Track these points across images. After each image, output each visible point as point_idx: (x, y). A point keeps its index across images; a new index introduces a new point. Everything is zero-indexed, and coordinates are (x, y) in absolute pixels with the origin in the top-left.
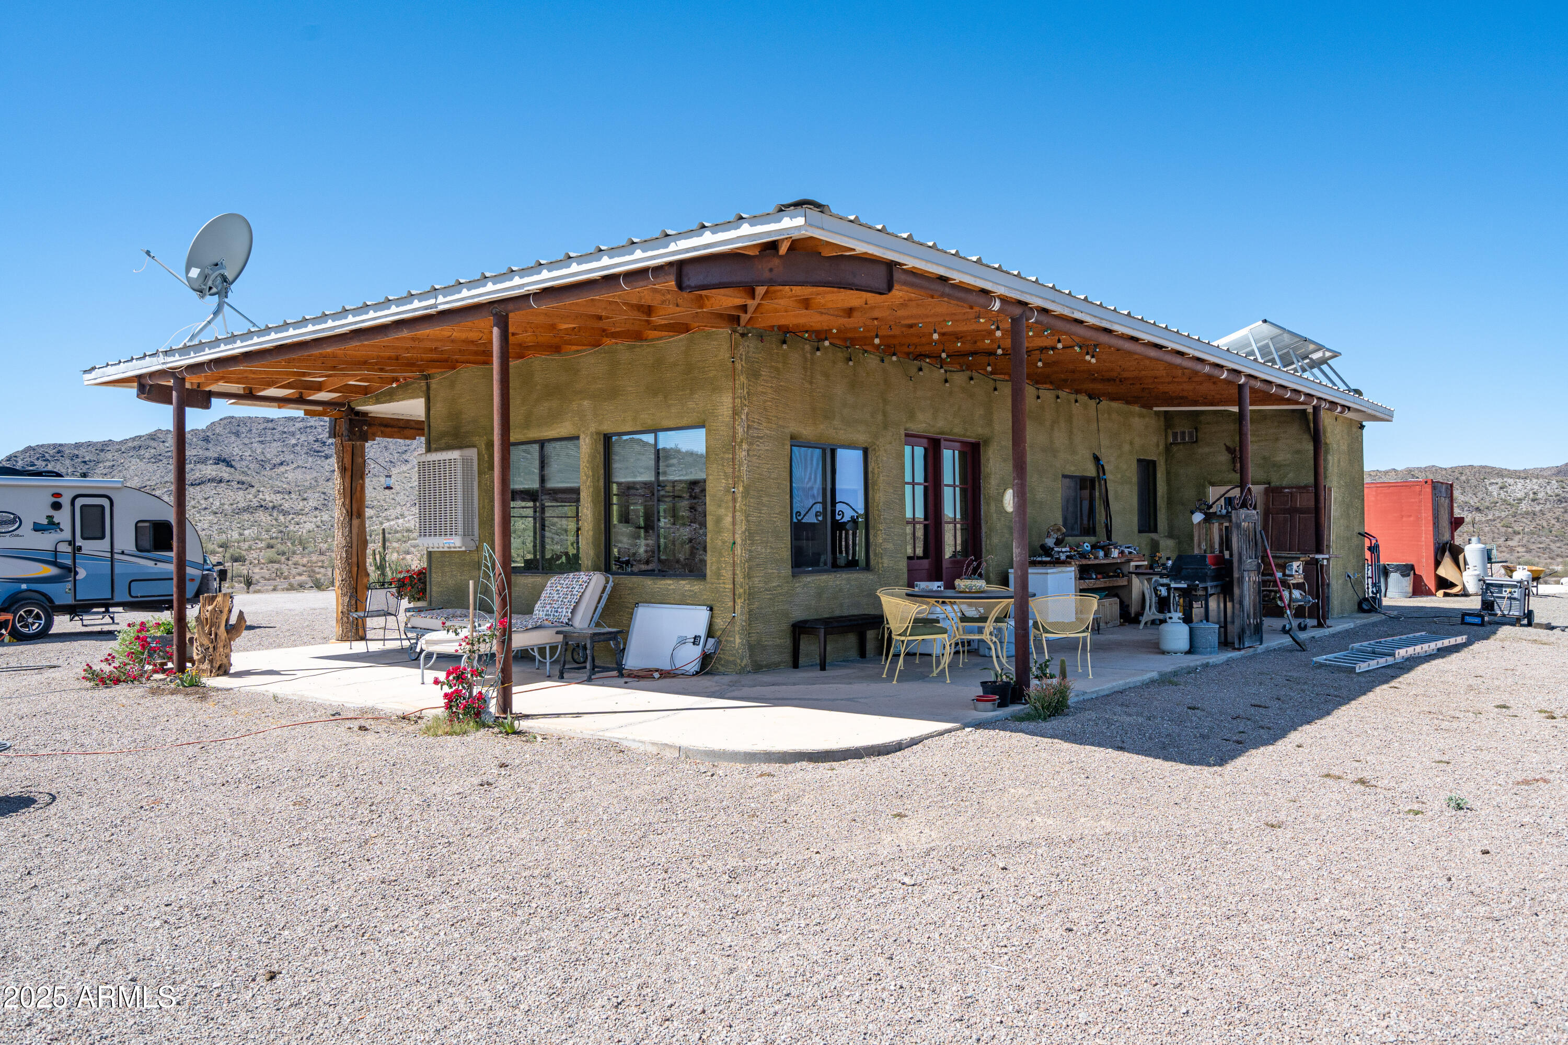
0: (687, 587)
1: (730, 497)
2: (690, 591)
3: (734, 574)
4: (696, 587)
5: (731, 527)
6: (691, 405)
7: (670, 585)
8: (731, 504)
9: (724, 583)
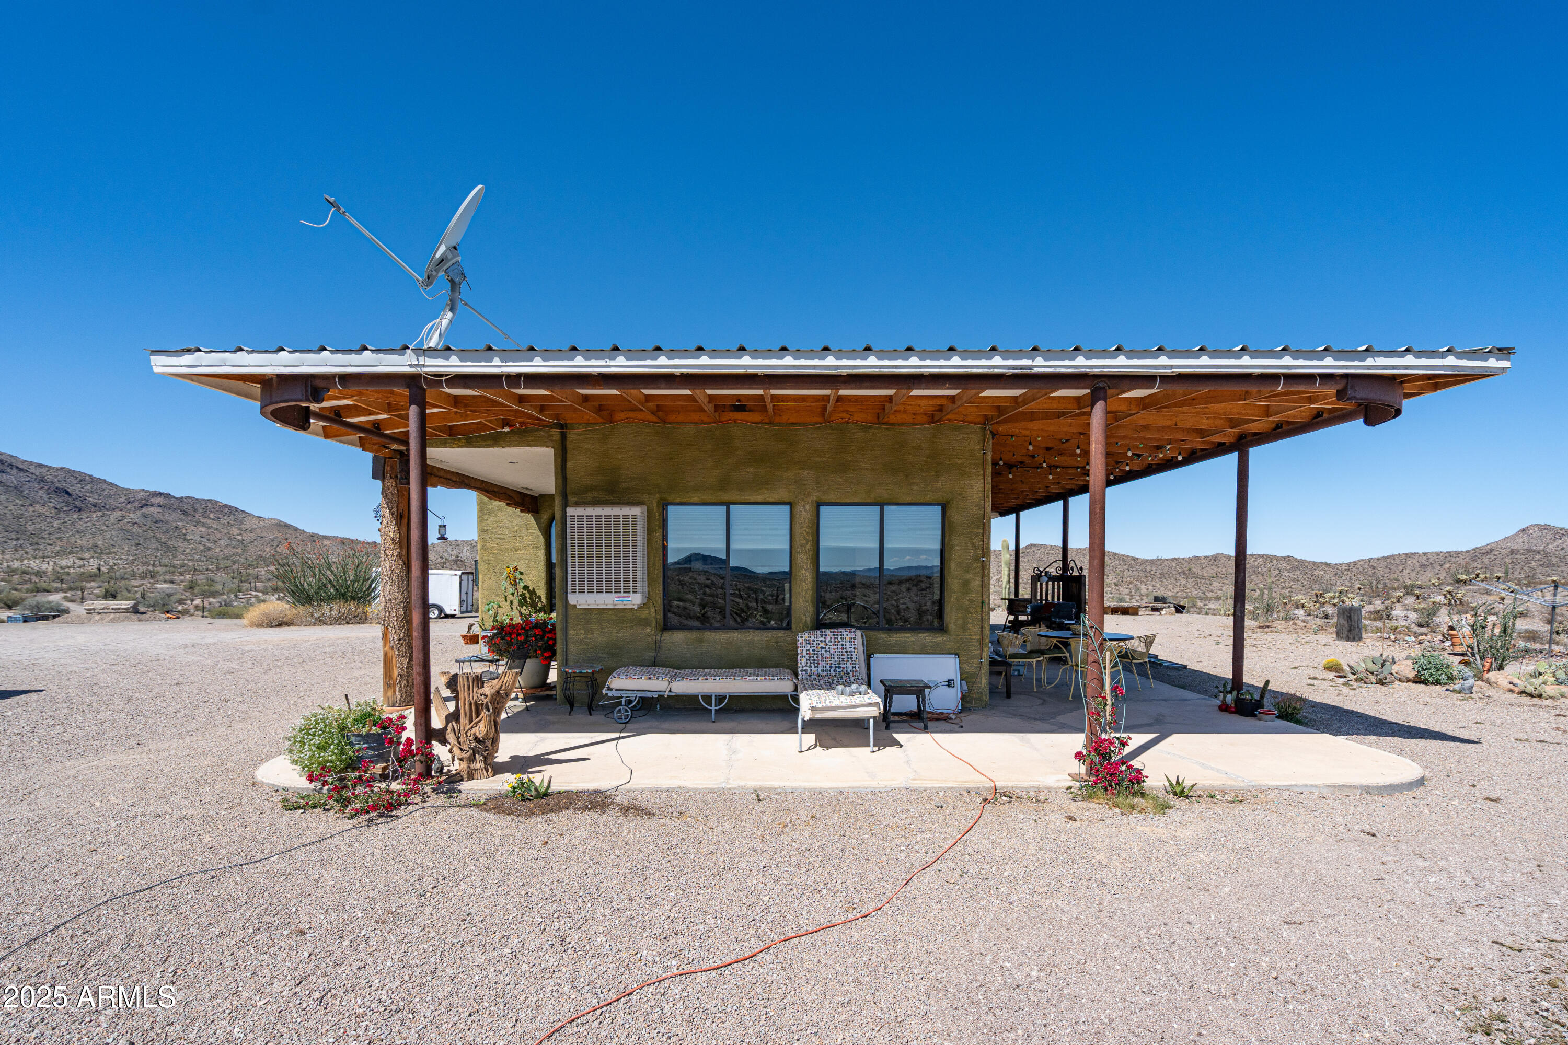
0: (929, 639)
1: (979, 565)
2: (932, 642)
3: (982, 627)
4: (939, 639)
5: (980, 589)
6: (936, 485)
7: (908, 637)
8: (980, 570)
9: (970, 635)
